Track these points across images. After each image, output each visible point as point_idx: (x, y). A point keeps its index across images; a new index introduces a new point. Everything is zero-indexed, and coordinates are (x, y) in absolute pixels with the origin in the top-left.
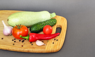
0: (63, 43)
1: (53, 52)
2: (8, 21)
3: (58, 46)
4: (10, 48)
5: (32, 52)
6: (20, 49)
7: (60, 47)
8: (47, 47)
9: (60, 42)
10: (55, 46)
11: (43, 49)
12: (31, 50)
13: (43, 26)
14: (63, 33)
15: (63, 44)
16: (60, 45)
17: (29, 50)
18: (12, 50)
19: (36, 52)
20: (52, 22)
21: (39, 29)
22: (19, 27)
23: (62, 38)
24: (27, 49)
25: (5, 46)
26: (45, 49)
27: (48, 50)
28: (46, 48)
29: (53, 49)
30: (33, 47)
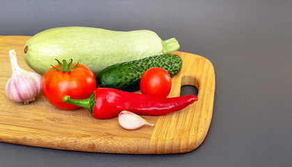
0: (208, 126)
1: (175, 150)
2: (26, 52)
3: (193, 133)
4: (29, 137)
5: (104, 150)
6: (64, 138)
7: (199, 135)
8: (157, 135)
9: (198, 122)
10: (183, 132)
11: (143, 140)
12: (102, 143)
13: (138, 71)
14: (205, 96)
15: (207, 130)
16: (200, 129)
17: (94, 141)
18: (35, 143)
20: (170, 63)
21: (126, 79)
22: (67, 67)
23: (203, 111)
24: (88, 138)
25: (13, 128)
26: (149, 139)
27: (160, 143)
28: (153, 138)
29: (176, 142)
30: (109, 134)
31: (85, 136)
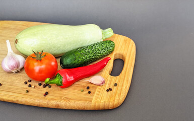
0: (127, 92)
1: (106, 108)
2: (16, 43)
3: (117, 97)
4: (20, 100)
5: (64, 108)
6: (41, 101)
7: (121, 98)
8: (96, 99)
9: (121, 90)
10: (111, 96)
11: (87, 102)
12: (63, 104)
13: (86, 55)
14: (127, 70)
15: (126, 94)
16: (122, 95)
17: (59, 103)
18: (24, 103)
19: (73, 109)
21: (78, 61)
22: (39, 56)
23: (125, 81)
24: (55, 101)
25: (11, 94)
27: (97, 104)
28: (93, 101)
29: (107, 104)
30: (67, 98)
31: (53, 100)
